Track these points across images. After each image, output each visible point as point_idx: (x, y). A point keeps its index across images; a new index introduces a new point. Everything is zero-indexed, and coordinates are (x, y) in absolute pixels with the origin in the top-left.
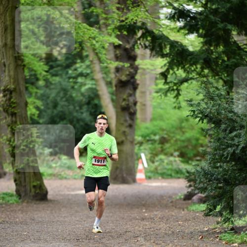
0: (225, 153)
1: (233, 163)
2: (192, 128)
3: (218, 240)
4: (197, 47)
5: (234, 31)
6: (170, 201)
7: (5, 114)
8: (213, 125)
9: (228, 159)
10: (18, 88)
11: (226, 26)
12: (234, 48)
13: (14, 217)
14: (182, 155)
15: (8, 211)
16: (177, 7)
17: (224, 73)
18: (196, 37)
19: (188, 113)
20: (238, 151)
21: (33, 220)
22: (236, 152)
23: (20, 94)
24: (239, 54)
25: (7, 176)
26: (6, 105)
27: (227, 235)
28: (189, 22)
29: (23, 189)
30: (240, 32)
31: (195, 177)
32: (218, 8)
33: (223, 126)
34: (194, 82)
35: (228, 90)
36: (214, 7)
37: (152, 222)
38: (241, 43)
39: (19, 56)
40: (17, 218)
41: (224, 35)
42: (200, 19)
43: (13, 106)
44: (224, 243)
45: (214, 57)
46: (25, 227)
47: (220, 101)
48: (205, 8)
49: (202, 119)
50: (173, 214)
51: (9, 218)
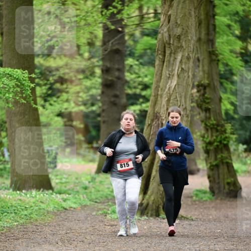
7: (198, 110)
10: (212, 83)
13: (207, 214)
15: (202, 208)
21: (227, 217)
23: (214, 89)
25: (201, 173)
26: (199, 101)
29: (216, 186)
39: (213, 51)
40: (210, 215)
43: (207, 101)
46: (218, 225)
51: (202, 216)
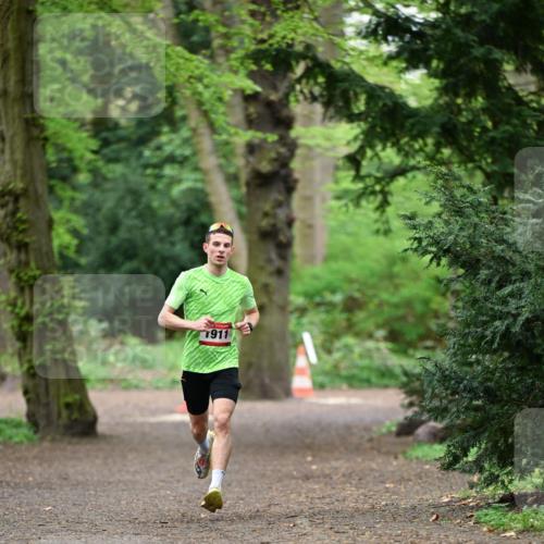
0: (488, 333)
1: (506, 354)
2: (416, 277)
3: (471, 523)
4: (426, 99)
5: (508, 63)
6: (367, 437)
8: (461, 271)
9: (495, 345)
10: (31, 188)
11: (490, 52)
12: (508, 100)
13: (24, 473)
14: (393, 336)
15: (10, 460)
16: (383, 10)
17: (486, 155)
18: (425, 77)
19: (407, 244)
20: (516, 329)
21: (65, 479)
22: (513, 330)
23: (37, 202)
24: (519, 115)
25: (8, 383)
26: (5, 226)
27: (491, 512)
28: (408, 42)
29: (43, 411)
30: (521, 65)
31: (422, 385)
32: (474, 13)
33: (484, 273)
34: (420, 176)
35: (494, 193)
36: (463, 10)
37: (326, 484)
38: (522, 90)
39: (34, 119)
40: (29, 474)
41: (485, 71)
42: (432, 36)
43: (22, 227)
44: (485, 529)
45: (463, 120)
46: (47, 495)
47: (478, 217)
48: (444, 13)
49: (437, 257)
50: (374, 466)
51: (12, 476)
